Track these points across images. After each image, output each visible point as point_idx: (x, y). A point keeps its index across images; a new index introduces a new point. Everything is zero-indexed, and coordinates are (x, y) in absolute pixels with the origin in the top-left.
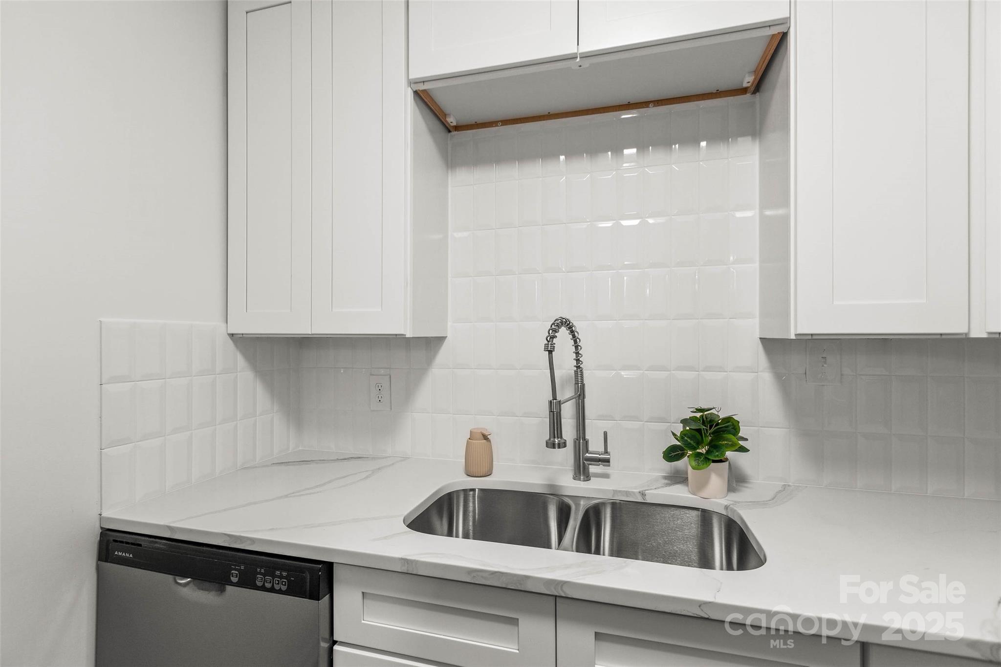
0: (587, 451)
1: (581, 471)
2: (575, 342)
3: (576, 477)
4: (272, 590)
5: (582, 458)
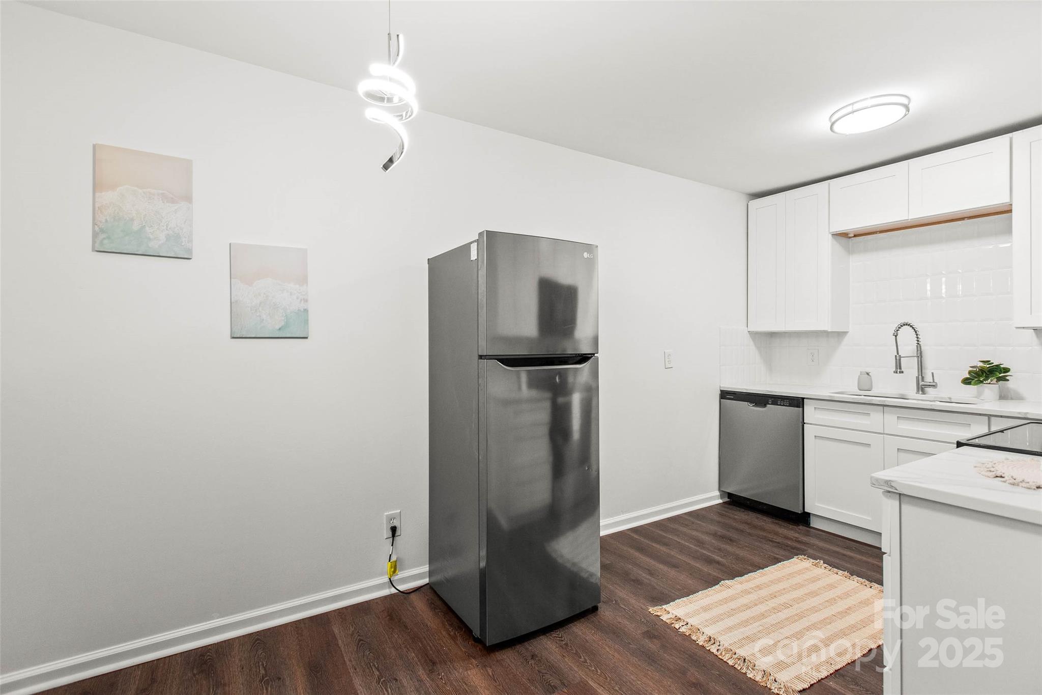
0: (924, 381)
1: (921, 389)
3: (918, 393)
4: (784, 406)
5: (920, 384)
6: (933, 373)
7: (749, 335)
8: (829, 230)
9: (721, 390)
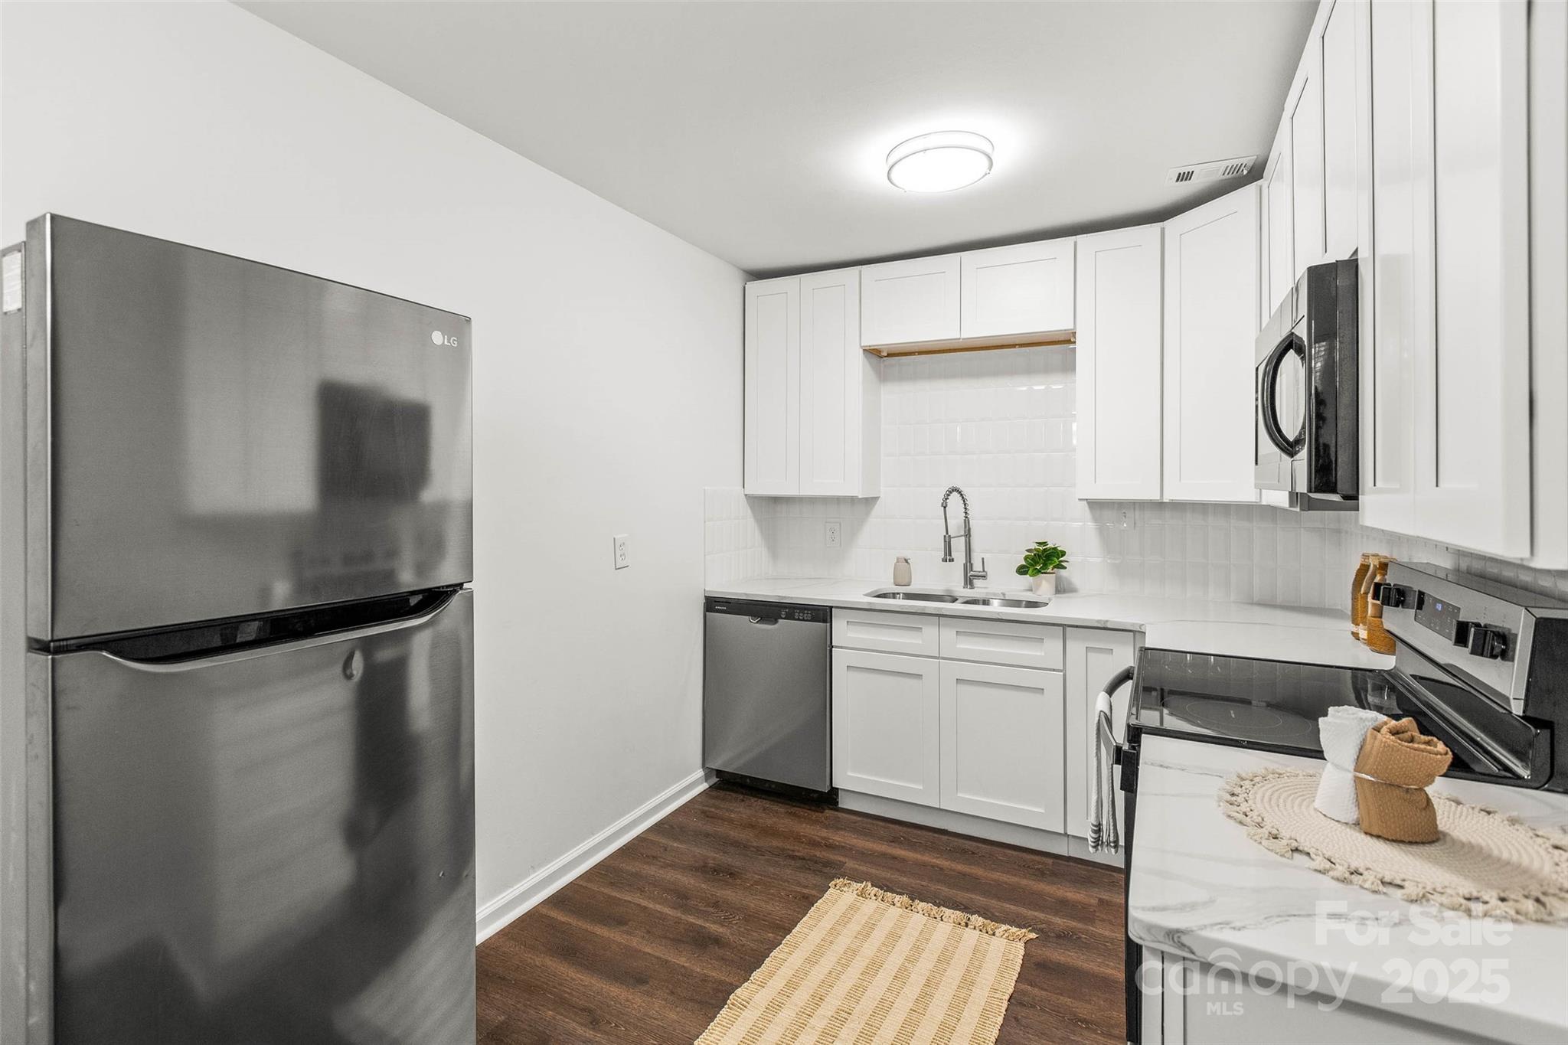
0: (972, 570)
1: (969, 582)
2: (964, 501)
3: (965, 586)
4: (803, 620)
5: (969, 575)
6: (983, 559)
7: (745, 500)
8: (860, 344)
9: (705, 596)
